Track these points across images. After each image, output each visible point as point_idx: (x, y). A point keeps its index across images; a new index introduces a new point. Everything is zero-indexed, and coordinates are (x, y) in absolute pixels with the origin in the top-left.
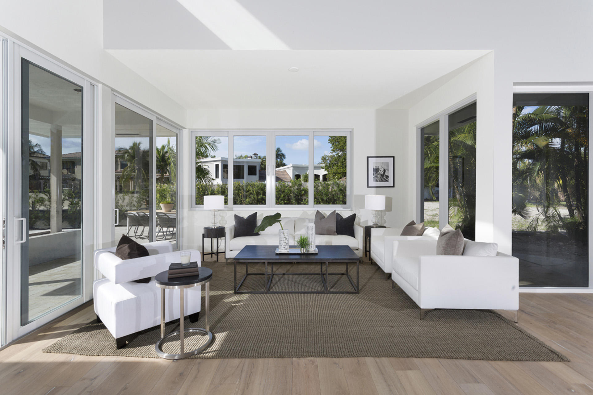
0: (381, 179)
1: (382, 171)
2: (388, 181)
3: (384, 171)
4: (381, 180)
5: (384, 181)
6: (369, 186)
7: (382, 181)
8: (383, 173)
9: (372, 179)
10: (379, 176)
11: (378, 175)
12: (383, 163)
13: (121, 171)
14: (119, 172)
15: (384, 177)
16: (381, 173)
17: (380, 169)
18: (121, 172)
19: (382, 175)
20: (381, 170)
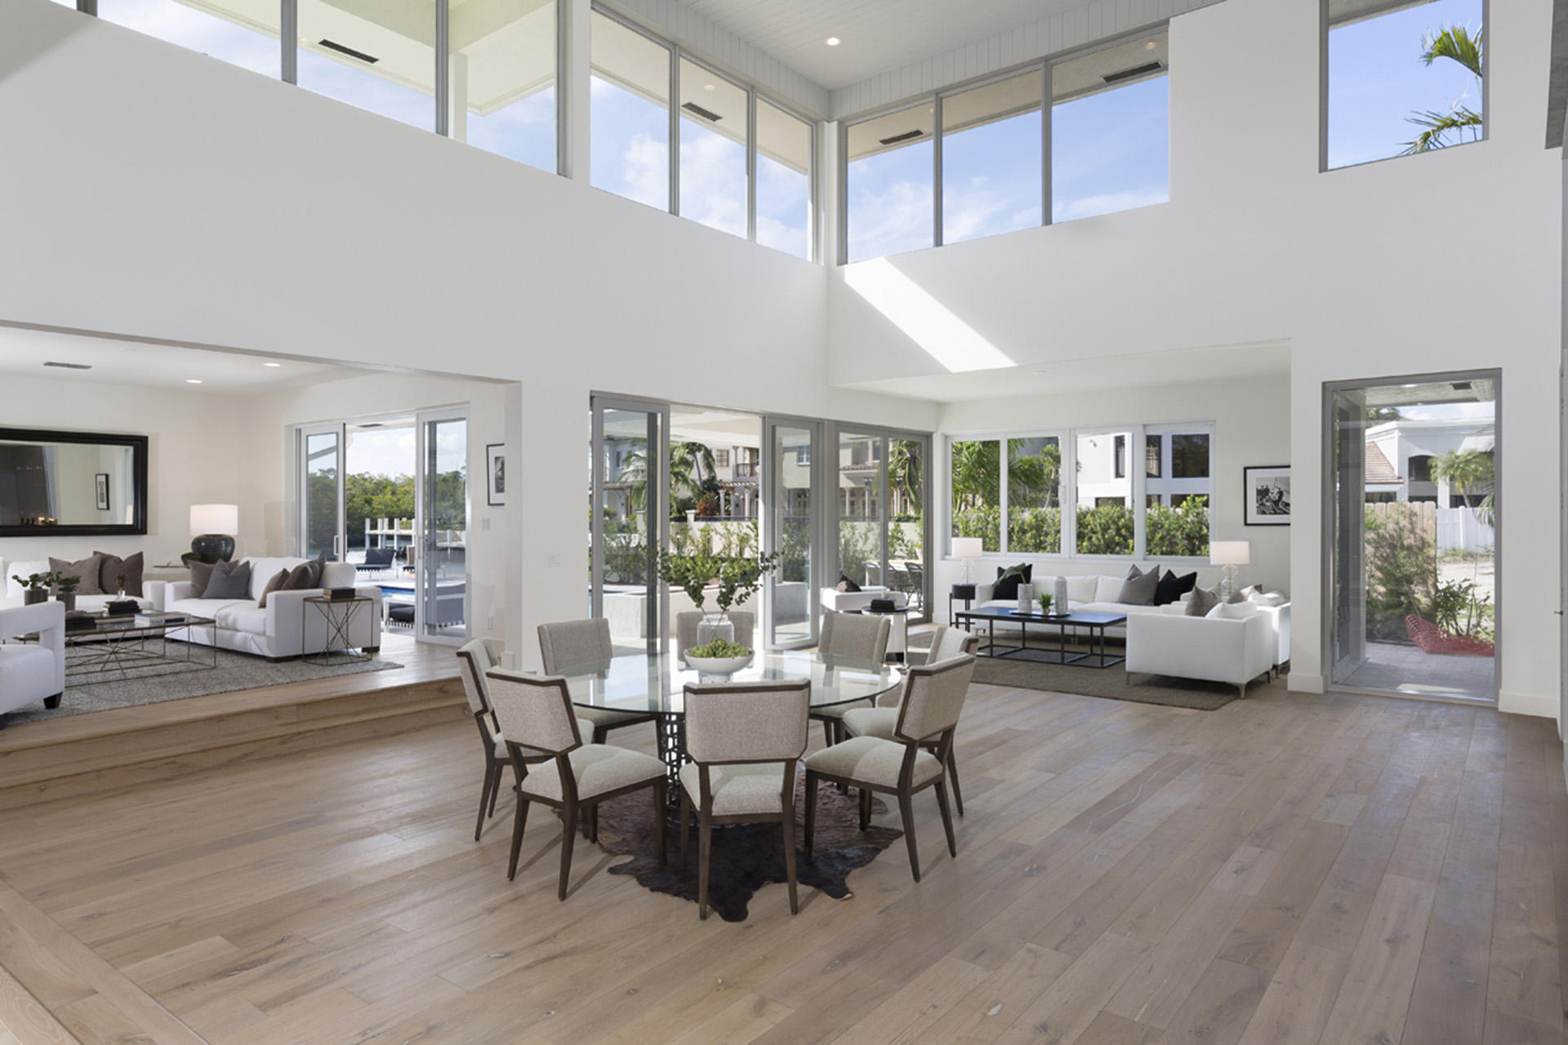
0: (1274, 510)
1: (1274, 495)
2: (1288, 513)
3: (1281, 494)
4: (1272, 512)
5: (1279, 514)
6: (1248, 522)
7: (1276, 513)
8: (1277, 497)
9: (1255, 509)
10: (1268, 504)
11: (1267, 501)
12: (1276, 479)
13: (874, 464)
14: (869, 468)
15: (1281, 506)
16: (1272, 497)
17: (1271, 491)
18: (874, 468)
19: (1276, 503)
20: (1272, 493)
